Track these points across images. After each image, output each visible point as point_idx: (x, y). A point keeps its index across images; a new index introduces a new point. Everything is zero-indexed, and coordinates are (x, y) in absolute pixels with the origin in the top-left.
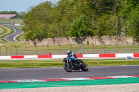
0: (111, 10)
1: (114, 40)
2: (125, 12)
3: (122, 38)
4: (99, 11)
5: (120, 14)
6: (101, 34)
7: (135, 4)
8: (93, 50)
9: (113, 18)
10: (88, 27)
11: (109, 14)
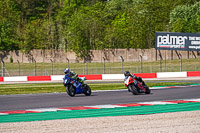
0: (45, 12)
1: (49, 56)
2: (66, 15)
3: (61, 53)
4: (28, 13)
5: (58, 18)
6: (30, 47)
7: (79, 4)
8: (19, 70)
9: (48, 24)
10: (11, 37)
11: (42, 17)
